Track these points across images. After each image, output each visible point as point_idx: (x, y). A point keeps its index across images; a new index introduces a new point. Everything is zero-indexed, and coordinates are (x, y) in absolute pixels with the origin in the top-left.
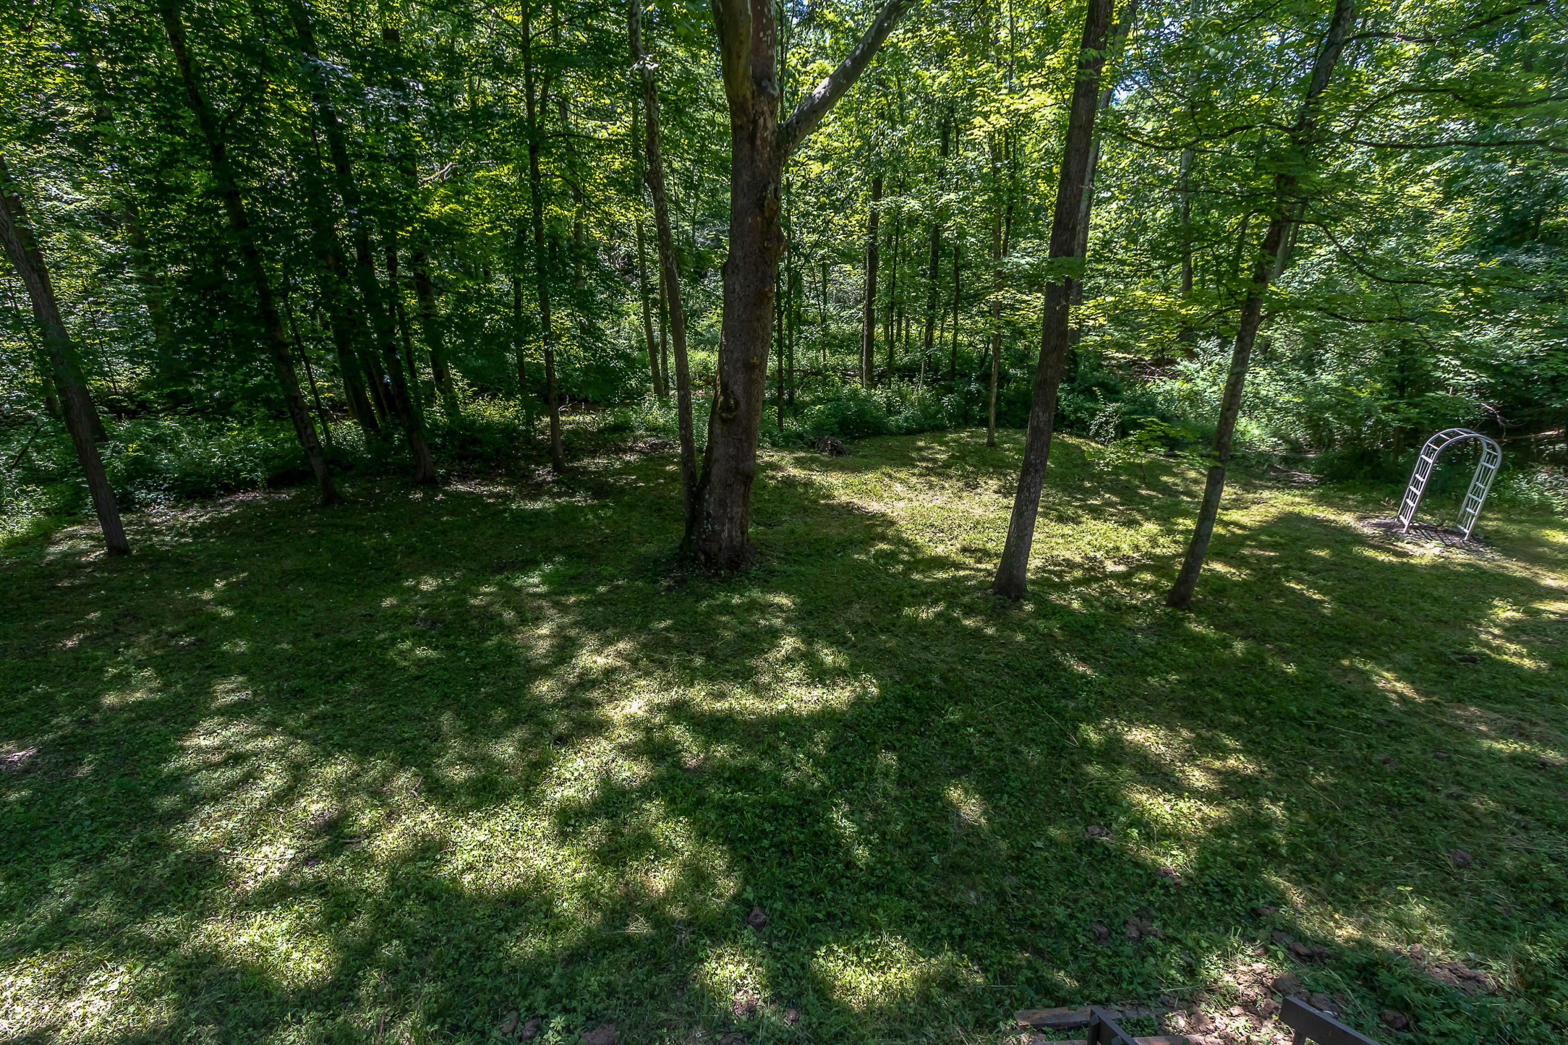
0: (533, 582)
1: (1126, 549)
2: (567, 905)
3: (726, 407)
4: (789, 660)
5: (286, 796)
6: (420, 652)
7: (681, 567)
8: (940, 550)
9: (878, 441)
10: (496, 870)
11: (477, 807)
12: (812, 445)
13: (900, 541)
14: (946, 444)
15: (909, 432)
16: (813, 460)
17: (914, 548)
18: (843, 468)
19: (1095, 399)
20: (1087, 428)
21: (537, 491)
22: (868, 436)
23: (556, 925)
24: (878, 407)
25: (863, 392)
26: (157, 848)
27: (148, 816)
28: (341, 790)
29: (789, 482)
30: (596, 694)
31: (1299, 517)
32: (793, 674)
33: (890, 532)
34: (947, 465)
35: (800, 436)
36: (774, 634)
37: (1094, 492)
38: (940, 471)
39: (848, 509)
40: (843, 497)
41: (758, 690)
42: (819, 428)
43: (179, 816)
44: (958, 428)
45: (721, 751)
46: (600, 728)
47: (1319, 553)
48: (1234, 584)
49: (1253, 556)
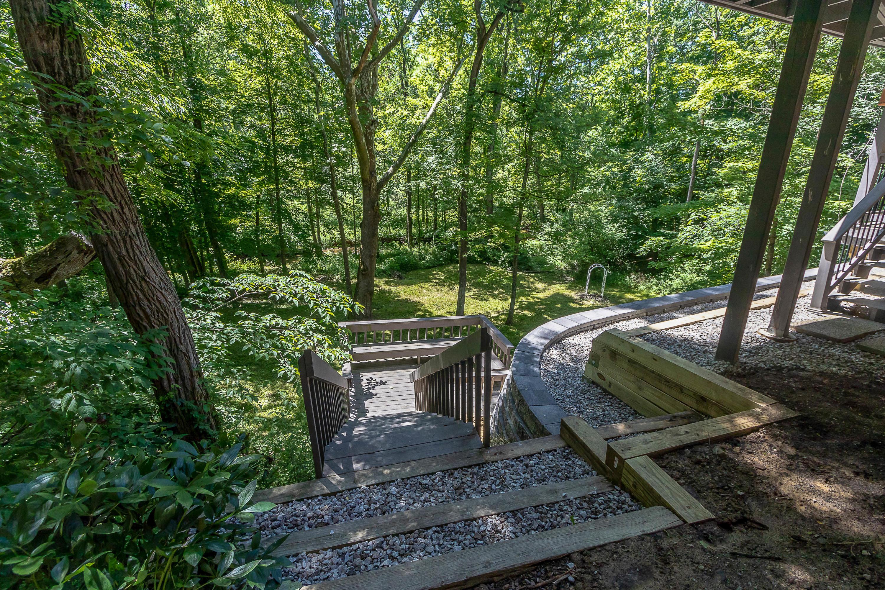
1: (499, 309)
3: (364, 270)
8: (439, 313)
9: (415, 272)
12: (389, 276)
13: (426, 311)
14: (443, 272)
15: (428, 267)
16: (391, 282)
17: (431, 313)
18: (403, 285)
19: (500, 251)
20: (497, 262)
22: (412, 270)
24: (415, 257)
25: (409, 250)
29: (383, 292)
31: (558, 294)
33: (422, 308)
34: (444, 281)
35: (384, 272)
37: (496, 289)
38: (441, 283)
39: (407, 301)
40: (403, 296)
42: (392, 268)
44: (448, 265)
47: (558, 306)
48: (528, 317)
49: (538, 308)
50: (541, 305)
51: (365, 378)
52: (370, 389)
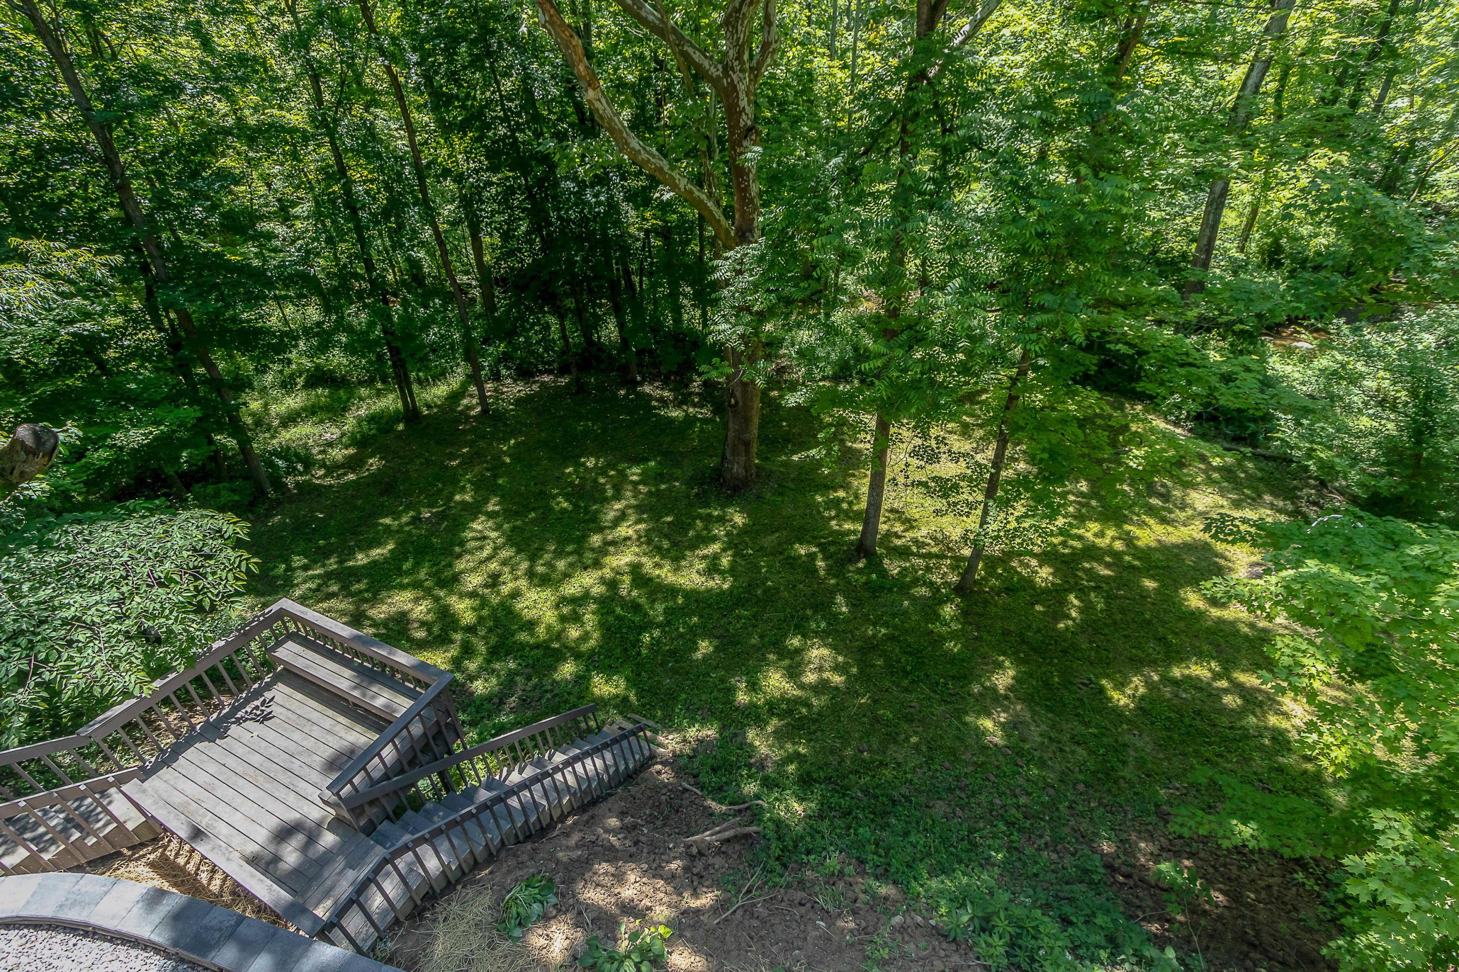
0: (634, 473)
2: (542, 630)
4: (705, 557)
5: (489, 558)
6: (565, 505)
7: (711, 483)
10: (533, 612)
11: (541, 586)
21: (683, 401)
23: (533, 634)
26: (450, 565)
27: (452, 553)
28: (504, 563)
30: (612, 549)
32: (702, 566)
36: (714, 539)
41: (676, 570)
43: (459, 556)
45: (635, 593)
46: (602, 567)
47: (1150, 584)
48: (1034, 588)
49: (1089, 572)
50: (1108, 566)
51: (268, 695)
52: (238, 722)
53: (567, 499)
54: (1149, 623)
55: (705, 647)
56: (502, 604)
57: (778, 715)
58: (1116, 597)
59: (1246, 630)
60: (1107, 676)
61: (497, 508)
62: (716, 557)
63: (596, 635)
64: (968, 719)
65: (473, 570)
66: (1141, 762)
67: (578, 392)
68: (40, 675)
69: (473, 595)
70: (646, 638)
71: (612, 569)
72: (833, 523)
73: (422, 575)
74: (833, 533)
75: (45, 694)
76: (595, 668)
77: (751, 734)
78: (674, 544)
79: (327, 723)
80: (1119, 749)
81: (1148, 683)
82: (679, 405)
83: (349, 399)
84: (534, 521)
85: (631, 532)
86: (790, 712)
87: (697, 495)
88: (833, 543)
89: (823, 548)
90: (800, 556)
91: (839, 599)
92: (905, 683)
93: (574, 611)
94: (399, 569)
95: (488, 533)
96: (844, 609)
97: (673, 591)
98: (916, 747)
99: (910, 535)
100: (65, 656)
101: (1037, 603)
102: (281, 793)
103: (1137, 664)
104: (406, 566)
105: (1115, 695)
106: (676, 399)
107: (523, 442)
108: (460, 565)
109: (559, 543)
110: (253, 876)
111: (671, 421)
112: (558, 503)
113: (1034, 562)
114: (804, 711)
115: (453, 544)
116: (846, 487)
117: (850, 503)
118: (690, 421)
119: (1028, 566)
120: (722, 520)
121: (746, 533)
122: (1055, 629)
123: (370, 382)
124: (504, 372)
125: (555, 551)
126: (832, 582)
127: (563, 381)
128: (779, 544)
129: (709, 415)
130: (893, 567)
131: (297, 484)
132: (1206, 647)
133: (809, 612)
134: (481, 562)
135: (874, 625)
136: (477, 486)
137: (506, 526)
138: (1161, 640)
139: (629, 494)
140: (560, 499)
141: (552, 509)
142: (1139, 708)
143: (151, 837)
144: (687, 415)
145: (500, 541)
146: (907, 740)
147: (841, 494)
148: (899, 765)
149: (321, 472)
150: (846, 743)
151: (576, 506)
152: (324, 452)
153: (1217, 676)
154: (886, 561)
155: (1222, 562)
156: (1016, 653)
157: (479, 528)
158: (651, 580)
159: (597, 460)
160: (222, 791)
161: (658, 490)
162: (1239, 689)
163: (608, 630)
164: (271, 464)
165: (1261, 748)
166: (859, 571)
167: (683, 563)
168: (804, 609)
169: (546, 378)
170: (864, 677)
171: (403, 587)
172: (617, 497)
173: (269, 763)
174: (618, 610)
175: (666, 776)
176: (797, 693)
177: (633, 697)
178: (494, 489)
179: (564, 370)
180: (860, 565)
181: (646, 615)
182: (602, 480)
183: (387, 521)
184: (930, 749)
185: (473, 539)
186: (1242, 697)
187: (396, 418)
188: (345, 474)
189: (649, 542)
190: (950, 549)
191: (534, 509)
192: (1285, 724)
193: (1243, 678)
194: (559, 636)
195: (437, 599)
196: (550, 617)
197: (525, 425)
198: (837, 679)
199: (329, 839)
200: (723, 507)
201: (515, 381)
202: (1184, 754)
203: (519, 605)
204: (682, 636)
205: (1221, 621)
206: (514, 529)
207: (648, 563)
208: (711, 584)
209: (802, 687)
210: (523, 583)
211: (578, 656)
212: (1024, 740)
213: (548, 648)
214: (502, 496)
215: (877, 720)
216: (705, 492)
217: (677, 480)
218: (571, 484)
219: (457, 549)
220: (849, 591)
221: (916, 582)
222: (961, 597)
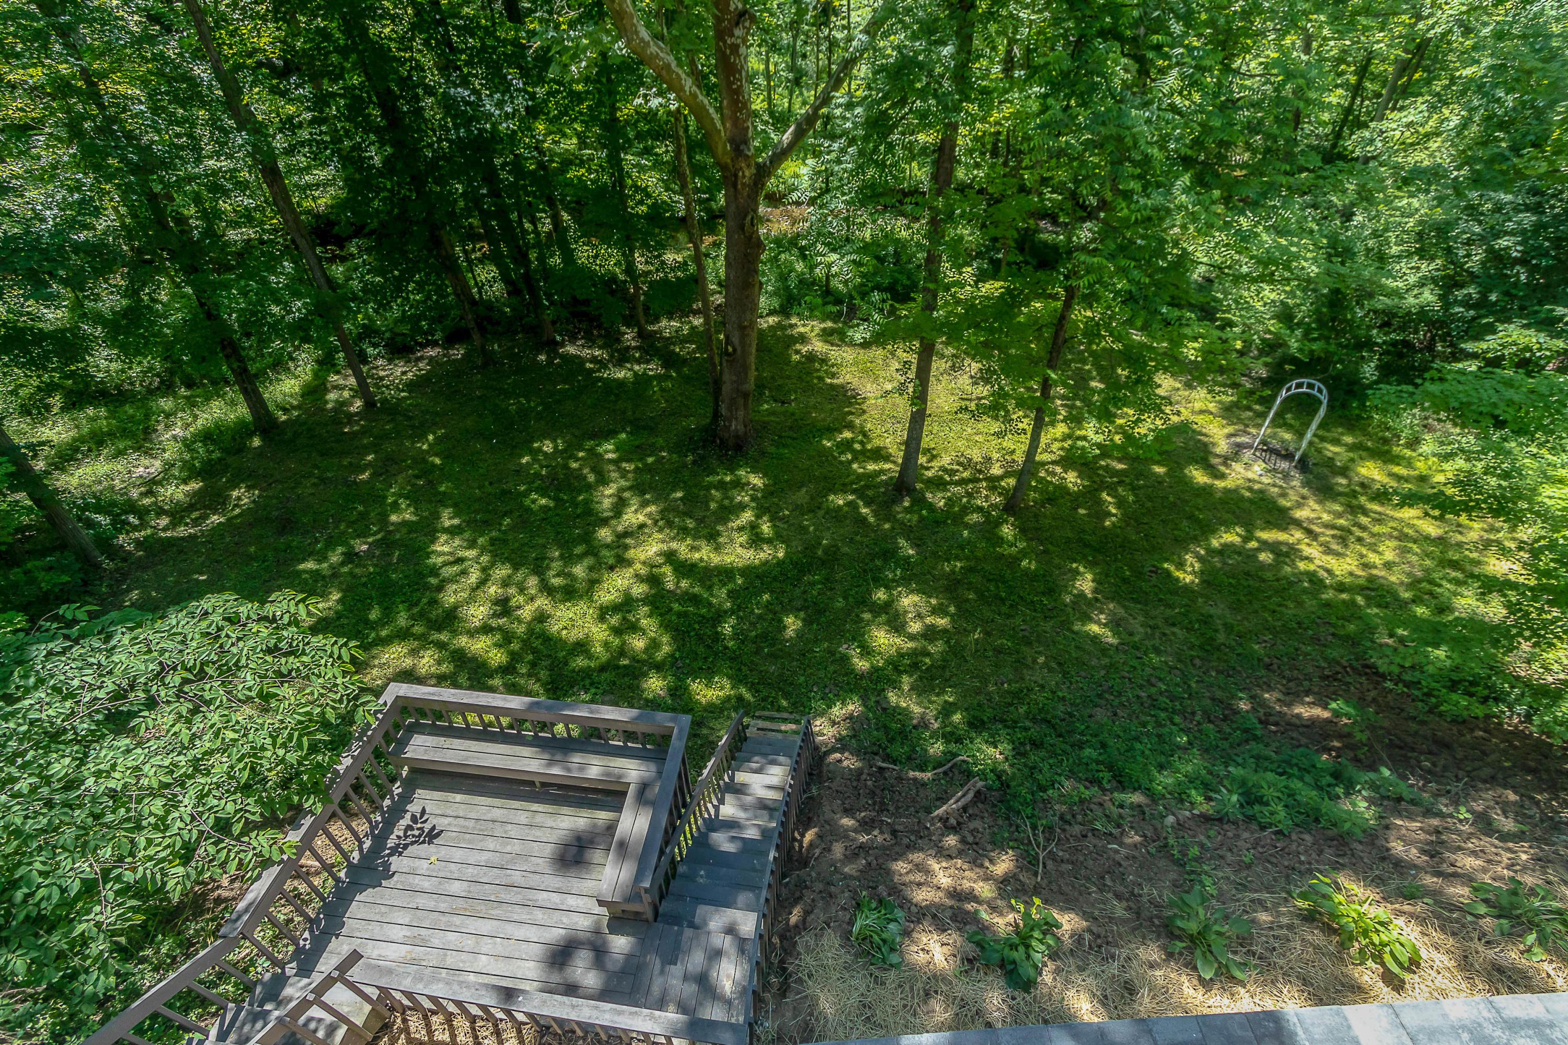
0: (608, 450)
2: (598, 649)
4: (741, 529)
5: (483, 582)
6: (543, 501)
7: (704, 447)
10: (575, 631)
11: (569, 600)
13: (862, 431)
21: (622, 358)
23: (590, 657)
26: (434, 602)
27: (428, 587)
28: (505, 584)
30: (628, 541)
32: (743, 539)
33: (858, 422)
36: (742, 507)
41: (718, 548)
43: (440, 588)
45: (684, 584)
46: (629, 563)
47: (1159, 470)
48: (1069, 494)
49: (1107, 468)
50: (1120, 460)
51: (414, 808)
52: (397, 851)
53: (543, 493)
54: (1174, 504)
55: (792, 624)
56: (530, 631)
57: (906, 672)
58: (1140, 488)
59: (1248, 494)
60: (1167, 560)
61: (456, 521)
62: (753, 527)
63: (665, 639)
64: (1076, 628)
65: (471, 600)
66: (1228, 628)
67: (485, 365)
68: (118, 879)
69: (486, 629)
70: (727, 628)
71: (644, 563)
72: (855, 466)
73: (402, 620)
74: (860, 477)
75: (134, 903)
76: (688, 675)
77: (892, 697)
78: (700, 521)
79: (523, 818)
80: (1206, 620)
81: (1200, 559)
82: (620, 363)
83: (147, 417)
84: (512, 528)
85: (641, 518)
86: (915, 666)
87: (694, 462)
88: (867, 487)
89: (858, 492)
90: (840, 507)
91: (902, 542)
92: (1004, 609)
93: (624, 618)
94: (367, 622)
95: (461, 554)
96: (911, 552)
97: (726, 573)
98: (1046, 664)
99: (936, 464)
100: (142, 842)
101: (1078, 507)
102: (519, 914)
103: (1183, 543)
104: (374, 615)
105: (1180, 575)
106: (612, 356)
107: (445, 436)
108: (449, 597)
109: (561, 547)
110: (620, 1013)
111: (621, 383)
112: (534, 501)
113: (1058, 470)
114: (927, 660)
115: (422, 576)
116: (850, 426)
117: (862, 443)
118: (642, 381)
119: (1054, 474)
120: (739, 484)
121: (772, 493)
122: (1104, 528)
123: (167, 388)
124: (370, 351)
125: (562, 557)
126: (887, 526)
127: (458, 353)
128: (812, 498)
129: (660, 371)
130: (938, 500)
131: (139, 543)
132: (1227, 516)
133: (878, 563)
134: (474, 590)
135: (948, 561)
136: (415, 498)
137: (481, 541)
138: (1191, 517)
139: (614, 475)
140: (534, 496)
141: (528, 510)
142: (1203, 582)
143: (380, 1025)
144: (636, 374)
145: (485, 559)
146: (1035, 661)
147: (847, 435)
148: (1043, 687)
149: (164, 521)
150: (985, 681)
151: (556, 499)
152: (150, 493)
153: (1246, 539)
154: (929, 495)
155: (1206, 439)
156: (1085, 557)
157: (446, 549)
158: (694, 566)
159: (554, 440)
160: (437, 939)
161: (646, 465)
162: (1266, 545)
163: (676, 630)
164: (90, 524)
165: (1305, 591)
166: (907, 510)
167: (721, 540)
168: (872, 560)
169: (432, 352)
170: (964, 613)
171: (386, 642)
172: (603, 480)
173: (479, 886)
174: (676, 606)
175: (850, 762)
176: (910, 645)
177: (748, 696)
178: (442, 500)
179: (452, 339)
180: (906, 504)
181: (710, 604)
182: (574, 465)
183: (310, 565)
184: (1060, 664)
185: (445, 564)
186: (1272, 552)
187: (242, 431)
188: (205, 517)
189: (670, 524)
190: (980, 472)
191: (505, 514)
192: (1312, 567)
193: (1265, 535)
194: (622, 652)
195: (441, 646)
196: (599, 633)
197: (437, 414)
198: (942, 622)
199: (620, 944)
200: (732, 470)
201: (390, 361)
202: (1256, 612)
203: (554, 628)
204: (760, 617)
205: (1226, 491)
206: (493, 541)
207: (682, 549)
208: (762, 555)
209: (912, 637)
210: (542, 602)
211: (659, 667)
212: (1131, 634)
213: (618, 667)
214: (455, 505)
215: (998, 651)
216: (703, 458)
217: (661, 450)
218: (537, 475)
219: (433, 581)
220: (908, 532)
221: (965, 510)
222: (1014, 515)
